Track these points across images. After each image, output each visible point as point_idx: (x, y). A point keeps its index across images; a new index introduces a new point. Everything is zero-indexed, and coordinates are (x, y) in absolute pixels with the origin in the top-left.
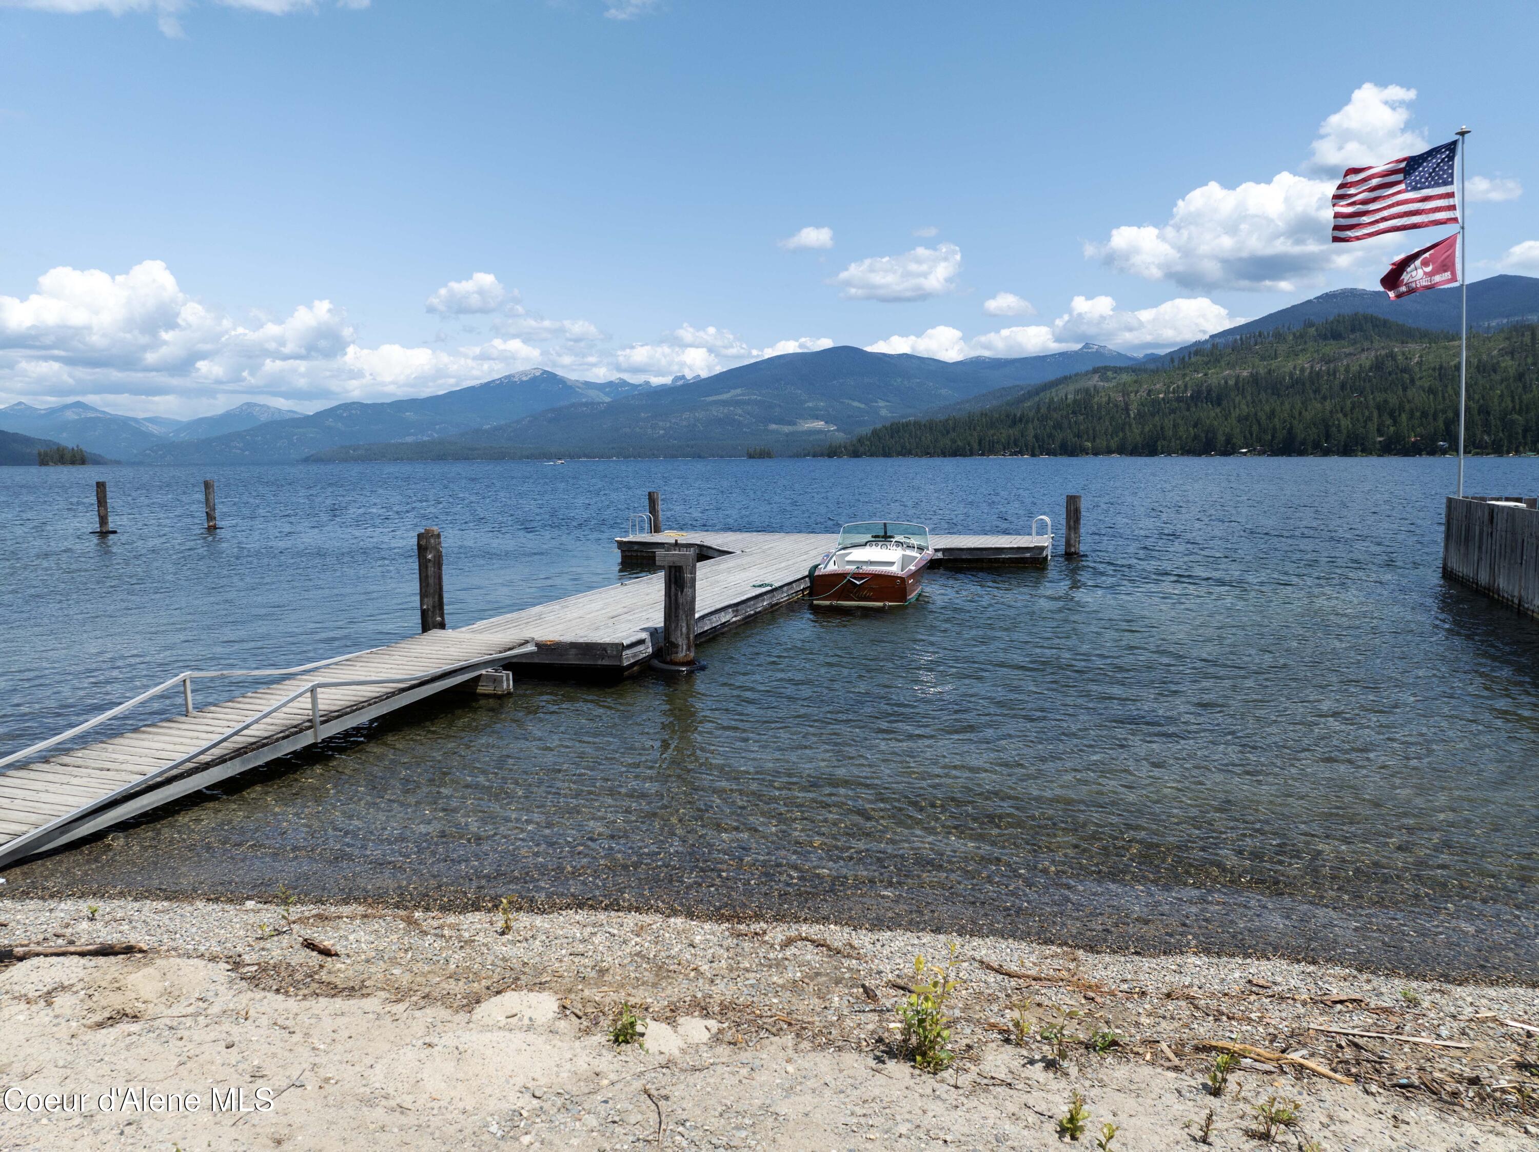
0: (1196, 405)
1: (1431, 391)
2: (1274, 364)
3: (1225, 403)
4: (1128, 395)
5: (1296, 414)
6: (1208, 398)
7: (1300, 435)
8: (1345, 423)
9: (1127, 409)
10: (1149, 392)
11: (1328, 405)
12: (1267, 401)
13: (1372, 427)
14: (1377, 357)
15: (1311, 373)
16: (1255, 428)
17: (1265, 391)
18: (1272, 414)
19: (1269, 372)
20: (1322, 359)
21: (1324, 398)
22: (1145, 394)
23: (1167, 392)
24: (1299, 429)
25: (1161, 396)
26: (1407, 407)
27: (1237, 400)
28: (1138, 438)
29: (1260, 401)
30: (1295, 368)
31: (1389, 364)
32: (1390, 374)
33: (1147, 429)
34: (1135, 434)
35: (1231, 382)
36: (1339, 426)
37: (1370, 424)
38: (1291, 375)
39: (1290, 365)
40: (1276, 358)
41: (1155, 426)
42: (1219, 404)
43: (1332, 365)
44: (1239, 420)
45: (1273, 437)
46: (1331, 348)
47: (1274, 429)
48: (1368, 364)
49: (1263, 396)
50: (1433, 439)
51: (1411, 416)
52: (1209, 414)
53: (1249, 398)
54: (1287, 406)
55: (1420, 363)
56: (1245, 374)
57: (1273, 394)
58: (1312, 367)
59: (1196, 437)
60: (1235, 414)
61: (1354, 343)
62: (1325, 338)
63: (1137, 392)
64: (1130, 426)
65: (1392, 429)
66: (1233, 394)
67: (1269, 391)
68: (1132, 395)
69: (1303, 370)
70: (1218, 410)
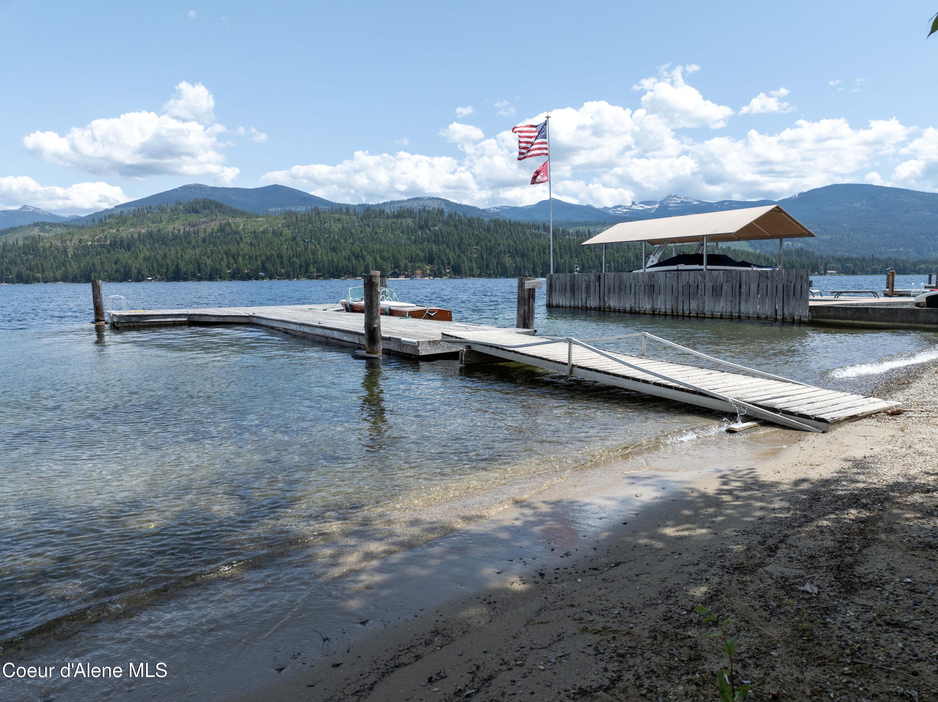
0: (114, 250)
1: (252, 245)
2: (161, 226)
3: (133, 249)
4: (65, 242)
5: (179, 256)
6: (122, 245)
7: (184, 269)
8: (209, 262)
9: (65, 251)
10: (80, 241)
11: (198, 251)
12: (160, 248)
13: (224, 264)
14: (221, 225)
15: (184, 232)
16: (155, 265)
17: (158, 242)
18: (165, 256)
19: (159, 231)
20: (189, 224)
21: (194, 247)
22: (77, 242)
23: (93, 241)
24: (182, 265)
25: (89, 243)
26: (241, 253)
27: (141, 247)
28: (77, 271)
29: (156, 248)
30: (174, 228)
31: (227, 229)
32: (229, 234)
33: (82, 265)
34: (74, 268)
35: (136, 236)
36: (205, 264)
37: (223, 263)
38: (173, 233)
39: (171, 227)
40: (161, 222)
41: (88, 263)
42: (129, 250)
43: (196, 228)
44: (145, 259)
45: (167, 270)
46: (193, 218)
47: (167, 265)
48: (216, 228)
49: (156, 245)
50: (257, 271)
51: (244, 259)
52: (125, 256)
53: (148, 246)
54: (173, 252)
55: (244, 229)
56: (143, 231)
57: (163, 244)
58: (184, 229)
59: (117, 271)
60: (142, 255)
61: (207, 216)
62: (189, 212)
63: (71, 240)
64: (70, 263)
65: (235, 265)
66: (137, 244)
67: (160, 242)
68: (68, 243)
69: (179, 230)
70: (130, 253)
